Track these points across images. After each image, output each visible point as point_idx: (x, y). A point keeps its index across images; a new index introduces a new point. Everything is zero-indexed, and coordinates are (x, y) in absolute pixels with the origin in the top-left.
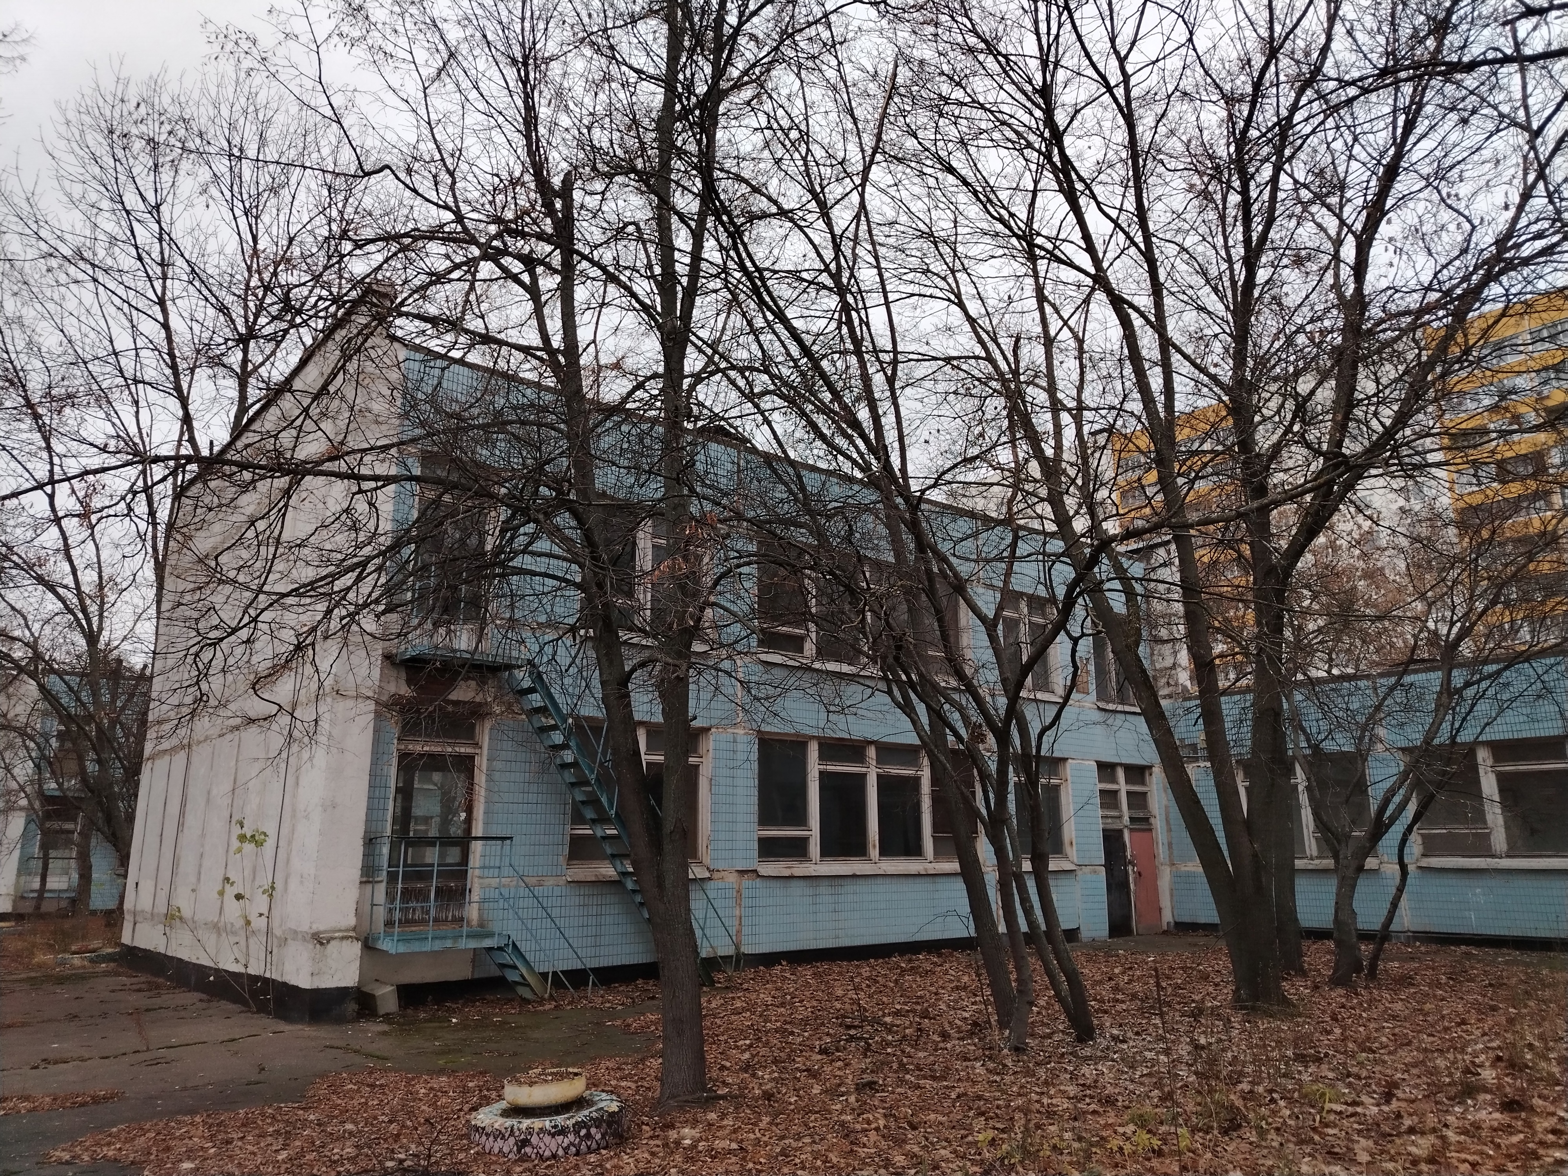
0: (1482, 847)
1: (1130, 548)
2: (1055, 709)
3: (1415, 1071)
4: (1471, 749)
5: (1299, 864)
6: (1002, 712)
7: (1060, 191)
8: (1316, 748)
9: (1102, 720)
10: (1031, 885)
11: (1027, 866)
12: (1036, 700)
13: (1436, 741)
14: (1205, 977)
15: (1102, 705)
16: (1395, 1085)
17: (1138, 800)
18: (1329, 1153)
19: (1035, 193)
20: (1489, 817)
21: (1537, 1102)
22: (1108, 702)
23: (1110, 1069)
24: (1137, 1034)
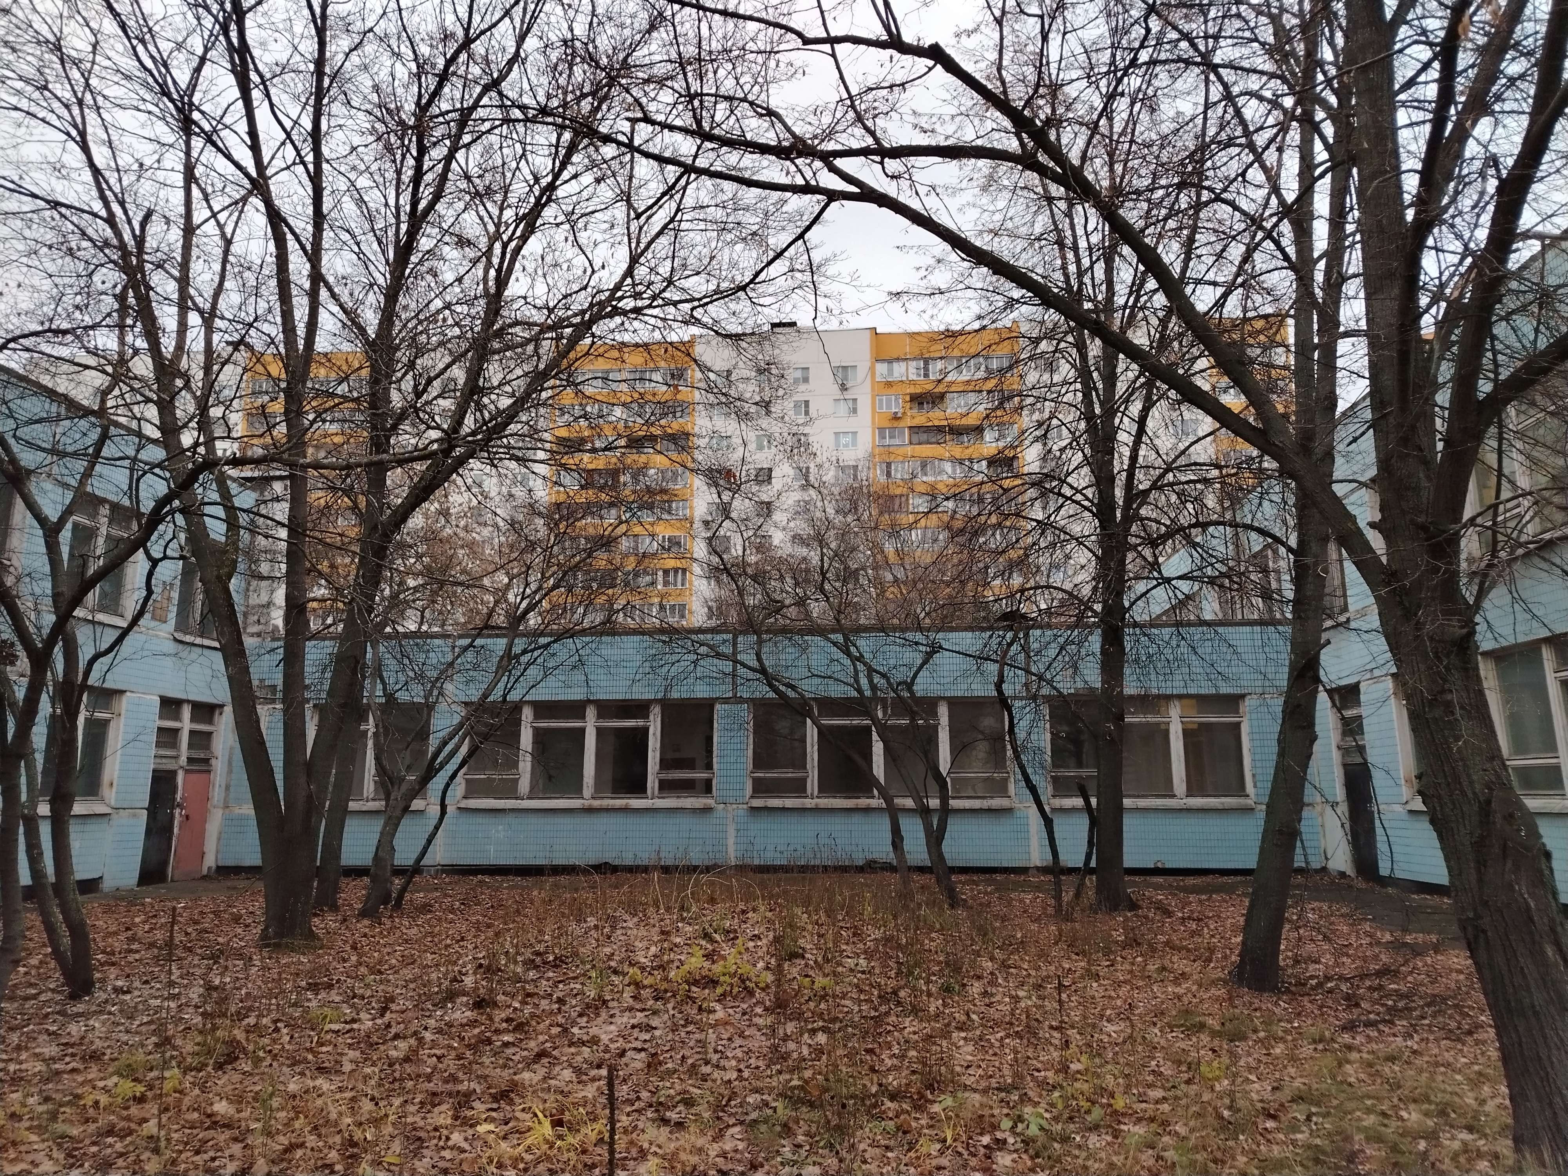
0: (509, 790)
1: (243, 475)
2: (116, 634)
3: (412, 986)
4: (517, 707)
5: (353, 806)
6: (46, 632)
7: (232, 71)
8: (390, 697)
9: (173, 651)
10: (45, 831)
11: (44, 809)
12: (93, 622)
13: (491, 698)
14: (236, 919)
15: (180, 636)
16: (392, 999)
17: (201, 740)
18: (318, 1069)
19: (203, 60)
20: (521, 764)
21: (501, 998)
22: (186, 633)
23: (104, 1023)
24: (146, 982)
